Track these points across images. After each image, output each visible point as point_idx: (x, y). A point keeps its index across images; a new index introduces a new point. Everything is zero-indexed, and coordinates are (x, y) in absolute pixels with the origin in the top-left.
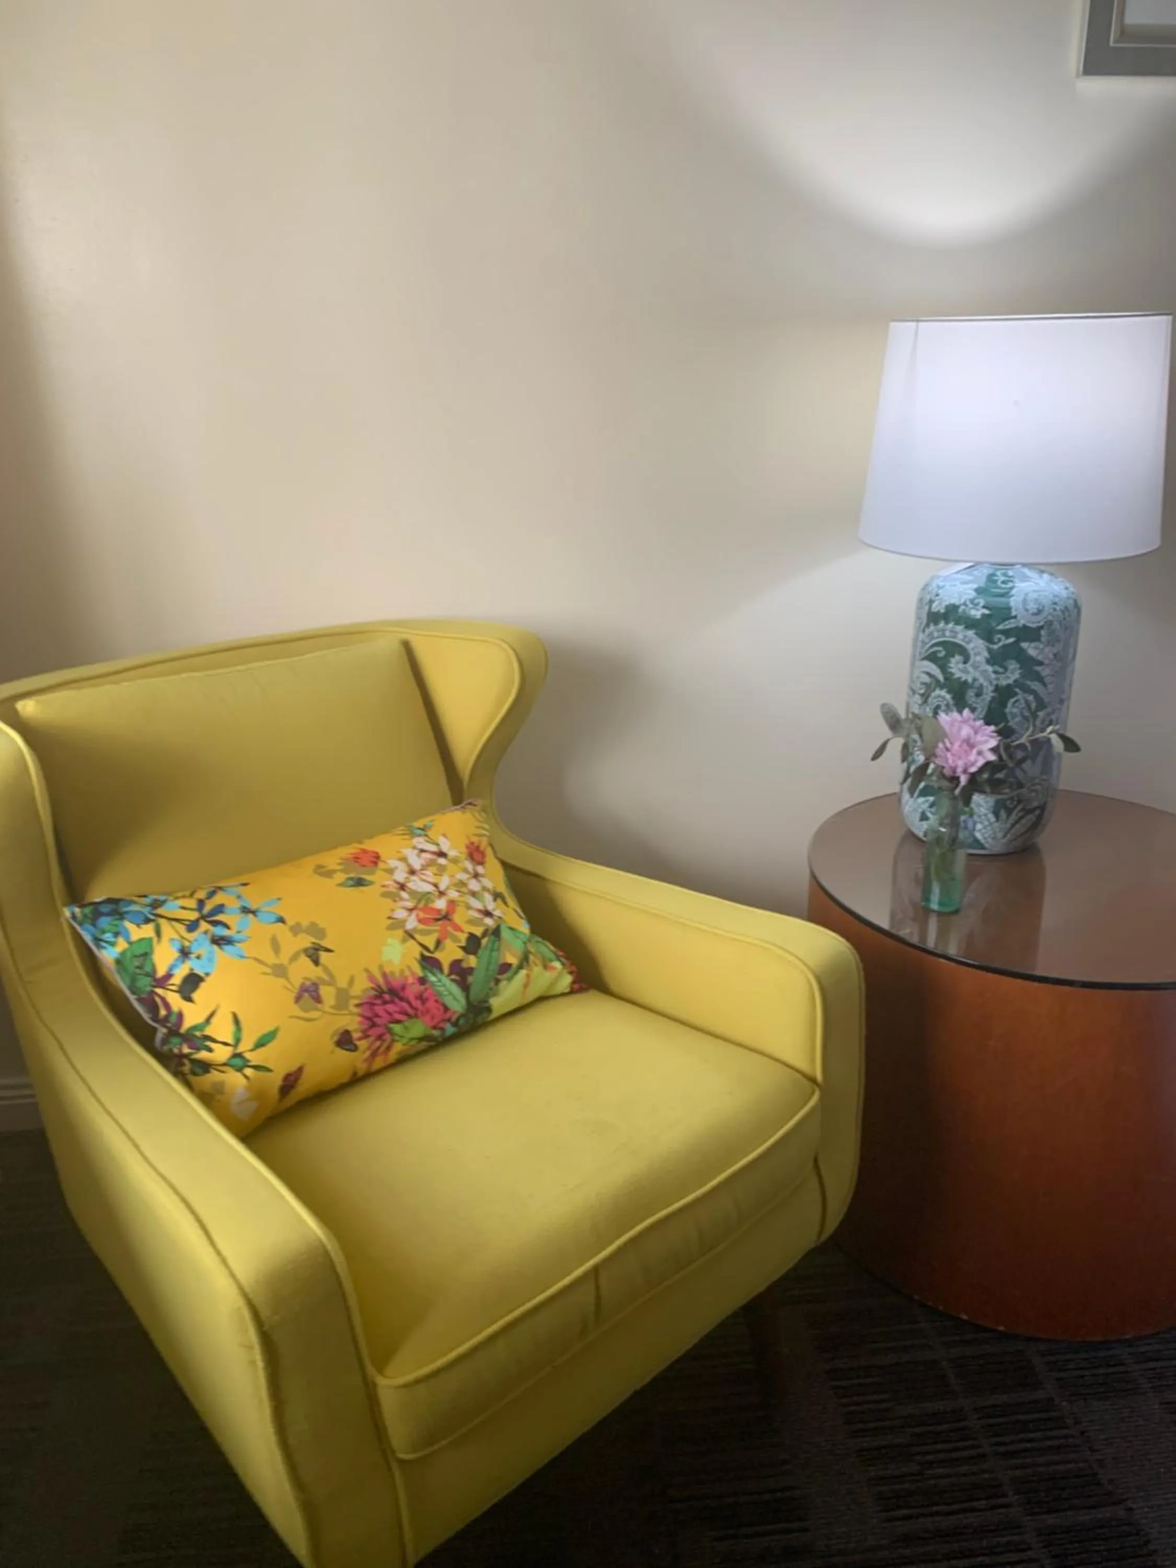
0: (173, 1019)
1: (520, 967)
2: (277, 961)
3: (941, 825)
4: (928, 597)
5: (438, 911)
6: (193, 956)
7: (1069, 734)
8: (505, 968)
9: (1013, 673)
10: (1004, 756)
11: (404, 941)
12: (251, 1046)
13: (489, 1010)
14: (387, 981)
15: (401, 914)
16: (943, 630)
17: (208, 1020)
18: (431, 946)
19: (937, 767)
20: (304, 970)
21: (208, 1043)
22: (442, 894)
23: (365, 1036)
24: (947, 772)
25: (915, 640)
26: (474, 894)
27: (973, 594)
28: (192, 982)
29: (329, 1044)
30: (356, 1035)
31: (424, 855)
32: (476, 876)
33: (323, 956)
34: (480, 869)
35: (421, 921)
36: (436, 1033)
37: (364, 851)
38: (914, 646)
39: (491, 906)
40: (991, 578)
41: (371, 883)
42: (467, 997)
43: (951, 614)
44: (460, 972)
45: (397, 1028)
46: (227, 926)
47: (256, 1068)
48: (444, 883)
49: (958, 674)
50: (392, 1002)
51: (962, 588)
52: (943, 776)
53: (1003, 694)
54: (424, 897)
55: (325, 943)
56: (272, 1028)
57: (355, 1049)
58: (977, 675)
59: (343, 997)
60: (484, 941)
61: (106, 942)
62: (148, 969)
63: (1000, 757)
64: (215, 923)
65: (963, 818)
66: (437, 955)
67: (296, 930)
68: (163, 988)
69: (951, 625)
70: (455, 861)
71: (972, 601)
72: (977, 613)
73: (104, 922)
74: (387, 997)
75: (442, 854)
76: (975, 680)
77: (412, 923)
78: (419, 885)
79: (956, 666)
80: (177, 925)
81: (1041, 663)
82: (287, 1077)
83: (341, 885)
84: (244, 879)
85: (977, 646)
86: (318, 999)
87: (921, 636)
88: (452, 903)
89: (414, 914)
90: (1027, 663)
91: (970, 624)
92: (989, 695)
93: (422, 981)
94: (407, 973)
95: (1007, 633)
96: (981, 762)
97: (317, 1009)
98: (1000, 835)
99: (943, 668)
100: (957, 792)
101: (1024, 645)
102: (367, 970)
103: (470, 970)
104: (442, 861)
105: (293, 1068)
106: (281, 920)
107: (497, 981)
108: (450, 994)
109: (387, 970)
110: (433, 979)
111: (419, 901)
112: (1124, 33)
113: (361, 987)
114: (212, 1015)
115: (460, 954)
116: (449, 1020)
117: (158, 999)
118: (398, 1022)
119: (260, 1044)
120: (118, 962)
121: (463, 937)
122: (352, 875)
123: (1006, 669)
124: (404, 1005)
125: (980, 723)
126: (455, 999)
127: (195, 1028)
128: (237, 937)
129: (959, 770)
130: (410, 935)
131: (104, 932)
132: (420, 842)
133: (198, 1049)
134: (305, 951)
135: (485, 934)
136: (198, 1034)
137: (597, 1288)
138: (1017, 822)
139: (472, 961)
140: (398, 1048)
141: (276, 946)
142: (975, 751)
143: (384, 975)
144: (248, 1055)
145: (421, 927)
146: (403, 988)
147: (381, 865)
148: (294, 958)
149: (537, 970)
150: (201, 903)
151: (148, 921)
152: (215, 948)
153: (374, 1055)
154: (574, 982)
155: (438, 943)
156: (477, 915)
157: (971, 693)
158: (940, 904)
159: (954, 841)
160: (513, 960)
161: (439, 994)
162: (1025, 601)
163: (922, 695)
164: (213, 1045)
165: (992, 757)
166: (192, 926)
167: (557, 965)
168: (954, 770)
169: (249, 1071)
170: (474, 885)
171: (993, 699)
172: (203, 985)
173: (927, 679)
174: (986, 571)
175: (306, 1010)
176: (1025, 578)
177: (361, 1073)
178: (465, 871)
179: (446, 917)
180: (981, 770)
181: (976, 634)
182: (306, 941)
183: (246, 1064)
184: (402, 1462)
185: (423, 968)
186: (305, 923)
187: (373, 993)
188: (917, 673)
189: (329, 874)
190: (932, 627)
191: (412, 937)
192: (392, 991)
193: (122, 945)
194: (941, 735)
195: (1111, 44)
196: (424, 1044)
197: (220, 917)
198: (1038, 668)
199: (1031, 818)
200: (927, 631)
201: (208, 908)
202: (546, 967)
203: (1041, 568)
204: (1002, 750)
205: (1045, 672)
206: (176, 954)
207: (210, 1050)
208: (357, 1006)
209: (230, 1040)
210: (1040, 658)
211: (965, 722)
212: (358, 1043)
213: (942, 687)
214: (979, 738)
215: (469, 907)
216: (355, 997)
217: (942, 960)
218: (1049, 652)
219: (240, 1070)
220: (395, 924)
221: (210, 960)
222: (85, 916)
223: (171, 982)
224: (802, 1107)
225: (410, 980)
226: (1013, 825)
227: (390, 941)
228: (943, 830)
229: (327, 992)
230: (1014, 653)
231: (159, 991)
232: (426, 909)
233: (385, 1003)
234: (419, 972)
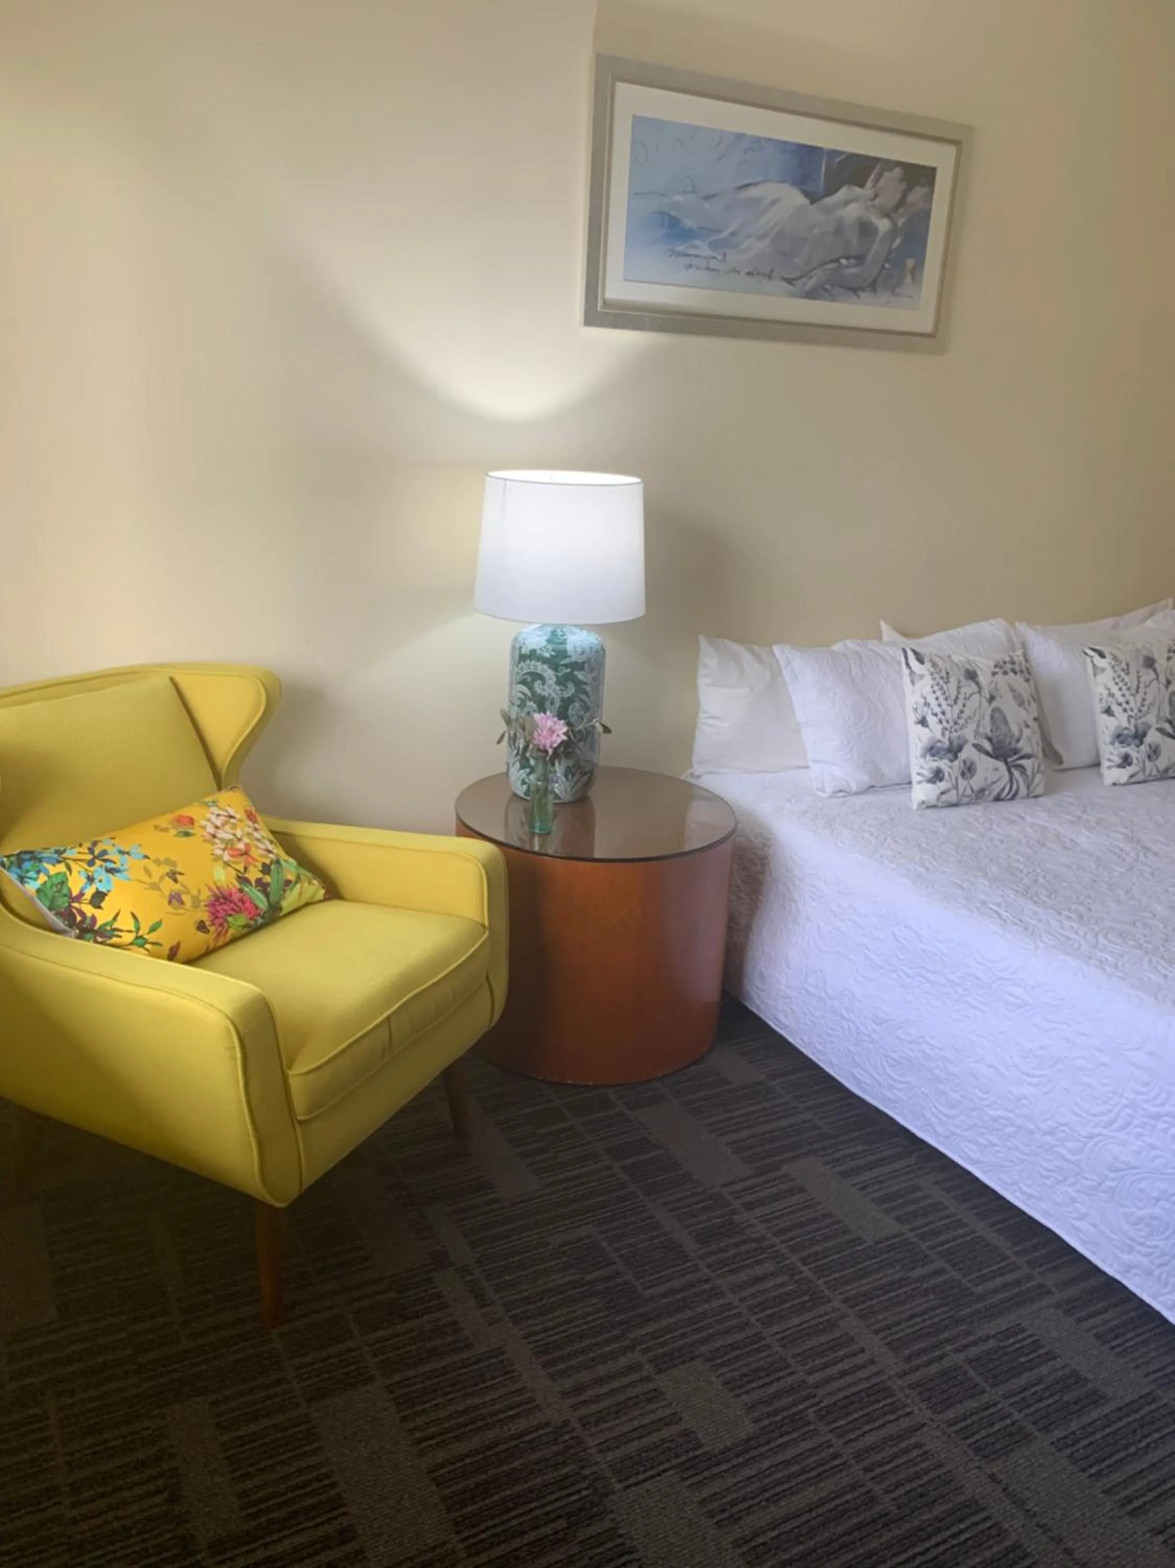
0: (88, 921)
1: (296, 882)
2: (152, 881)
3: (538, 780)
4: (518, 646)
5: (240, 850)
6: (96, 881)
7: (604, 723)
8: (288, 882)
9: (571, 690)
10: (572, 737)
11: (224, 868)
12: (147, 930)
13: (281, 909)
14: (220, 892)
15: (218, 852)
16: (529, 666)
17: (115, 918)
18: (242, 870)
19: (535, 745)
20: (168, 886)
21: (116, 933)
22: (239, 840)
23: (213, 924)
24: (541, 747)
25: (511, 672)
26: (258, 840)
27: (545, 643)
28: (98, 898)
29: (193, 929)
30: (208, 923)
31: (221, 818)
32: (256, 830)
33: (178, 876)
34: (256, 825)
35: (232, 856)
36: (252, 922)
37: (181, 817)
38: (511, 676)
39: (270, 847)
40: (554, 633)
41: (194, 835)
42: (268, 901)
43: (533, 655)
44: (263, 887)
45: (230, 919)
46: (114, 862)
47: (153, 943)
48: (239, 833)
49: (539, 692)
50: (225, 903)
51: (538, 639)
52: (539, 750)
53: (566, 703)
54: (227, 842)
55: (179, 869)
56: (157, 920)
57: (207, 932)
58: (551, 692)
59: (196, 901)
60: (272, 867)
61: (31, 878)
62: (65, 891)
63: (569, 737)
64: (106, 861)
65: (550, 775)
66: (247, 875)
67: (158, 862)
68: (80, 903)
69: (533, 662)
70: (241, 820)
71: (545, 647)
72: (547, 655)
73: (27, 865)
74: (222, 900)
75: (231, 817)
76: (549, 695)
77: (226, 857)
78: (223, 834)
79: (537, 686)
80: (81, 863)
81: (586, 684)
82: (171, 949)
83: (176, 836)
84: (113, 835)
85: (549, 673)
86: (182, 903)
87: (516, 669)
88: (247, 845)
89: (226, 852)
90: (578, 683)
91: (544, 661)
92: (558, 704)
93: (241, 891)
94: (231, 886)
95: (566, 666)
96: (559, 741)
97: (182, 908)
98: (569, 789)
99: (531, 688)
100: (548, 759)
101: (576, 673)
102: (206, 885)
103: (268, 884)
104: (232, 821)
105: (174, 943)
106: (146, 857)
107: (284, 891)
108: (258, 898)
109: (219, 884)
110: (247, 889)
111: (227, 844)
112: (605, 303)
113: (206, 895)
114: (117, 915)
115: (260, 875)
116: (259, 915)
117: (75, 911)
118: (230, 915)
119: (153, 929)
120: (38, 891)
121: (259, 866)
122: (181, 830)
123: (566, 687)
124: (233, 905)
125: (556, 719)
126: (262, 902)
127: (106, 924)
128: (122, 868)
129: (548, 745)
130: (227, 864)
131: (27, 871)
132: (215, 810)
133: (110, 938)
134: (167, 874)
135: (271, 863)
136: (108, 928)
137: (390, 1028)
138: (578, 781)
139: (268, 879)
140: (231, 931)
141: (148, 872)
142: (555, 735)
143: (218, 888)
144: (146, 936)
145: (232, 859)
146: (231, 895)
147: (196, 824)
148: (162, 878)
149: (306, 884)
150: (91, 851)
151: (59, 862)
152: (110, 875)
153: (219, 935)
154: (326, 893)
155: (246, 869)
156: (263, 852)
157: (548, 703)
158: (540, 830)
159: (546, 789)
160: (291, 877)
161: (250, 899)
162: (575, 648)
163: (519, 706)
164: (120, 934)
165: (565, 738)
166: (91, 863)
167: (315, 882)
168: (545, 746)
169: (148, 946)
170: (256, 835)
171: (560, 706)
172: (107, 898)
173: (522, 697)
174: (550, 629)
175: (176, 909)
176: (574, 633)
177: (212, 946)
178: (249, 826)
179: (246, 853)
180: (560, 745)
181: (549, 667)
182: (166, 869)
183: (146, 942)
184: (300, 1122)
185: (240, 883)
186: (162, 859)
187: (213, 899)
188: (514, 692)
189: (165, 830)
190: (522, 663)
191: (229, 865)
192: (224, 897)
193: (43, 878)
194: (535, 726)
195: (599, 309)
196: (246, 930)
197: (106, 857)
198: (585, 687)
199: (585, 778)
200: (520, 666)
201: (96, 852)
202: (310, 883)
203: (581, 627)
204: (570, 734)
205: (588, 689)
206: (85, 880)
207: (120, 937)
208: (206, 906)
209: (133, 929)
210: (585, 680)
211: (548, 718)
212: (209, 928)
213: (530, 700)
214: (557, 727)
215: (258, 848)
216: (204, 901)
217: (546, 858)
218: (590, 676)
219: (142, 946)
220: (217, 858)
221: (108, 882)
222: (12, 863)
223: (84, 897)
224: (480, 939)
225: (234, 890)
226: (576, 783)
227: (216, 868)
228: (540, 783)
229: (186, 898)
230: (569, 677)
231: (76, 905)
232: (232, 849)
233: (221, 904)
234: (238, 886)
